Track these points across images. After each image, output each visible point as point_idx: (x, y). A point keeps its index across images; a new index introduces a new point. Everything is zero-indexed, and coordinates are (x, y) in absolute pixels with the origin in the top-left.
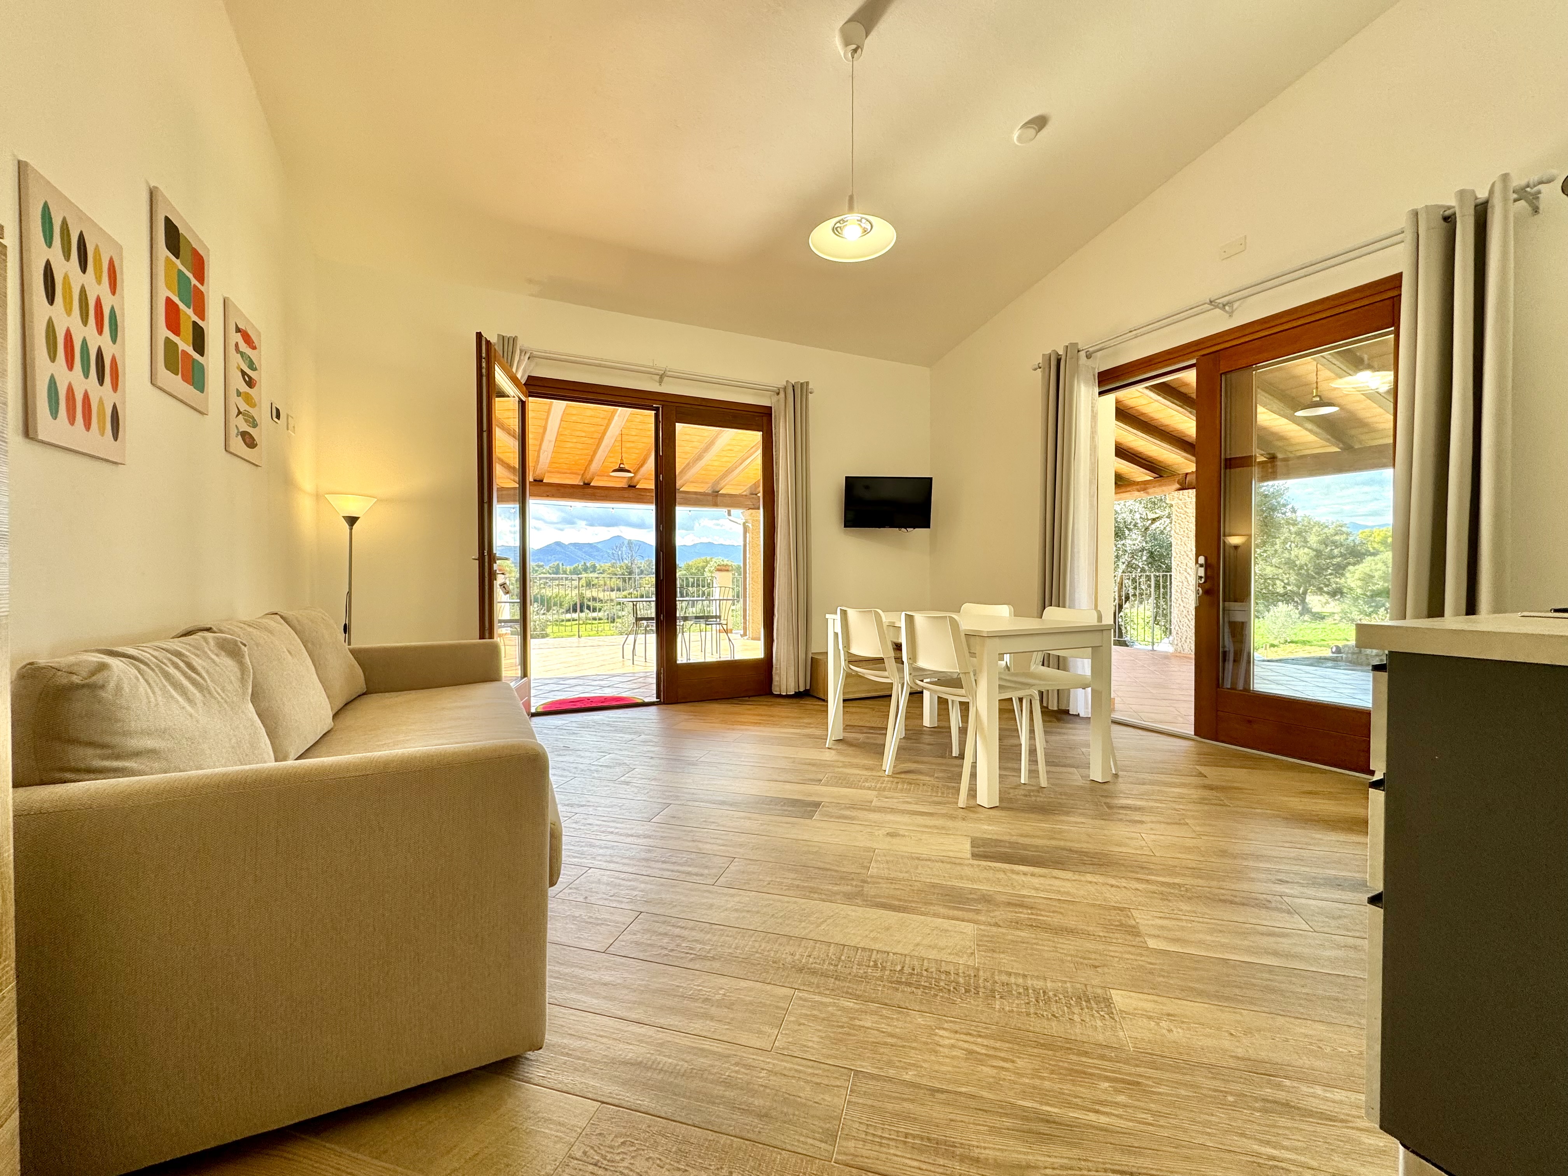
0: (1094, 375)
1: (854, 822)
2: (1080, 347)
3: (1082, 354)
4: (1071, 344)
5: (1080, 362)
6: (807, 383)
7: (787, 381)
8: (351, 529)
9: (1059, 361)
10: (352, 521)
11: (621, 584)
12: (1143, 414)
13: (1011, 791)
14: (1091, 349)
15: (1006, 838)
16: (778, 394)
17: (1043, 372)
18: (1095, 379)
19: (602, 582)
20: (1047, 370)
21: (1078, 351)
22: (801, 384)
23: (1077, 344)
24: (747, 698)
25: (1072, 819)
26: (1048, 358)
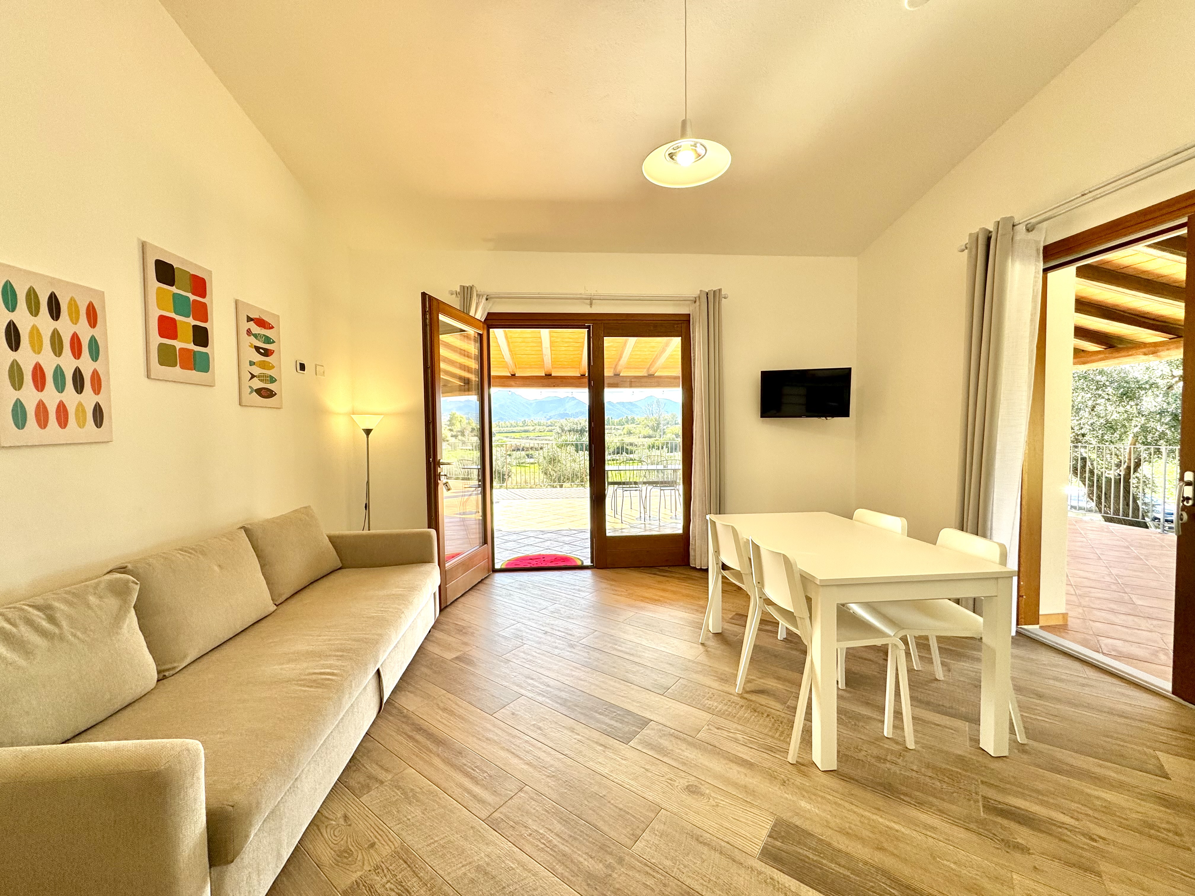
0: (1038, 250)
1: (665, 759)
2: (1016, 221)
3: (1021, 228)
4: (1003, 219)
5: (1018, 238)
6: (720, 290)
7: (701, 291)
8: (368, 437)
9: (989, 239)
10: (368, 432)
11: (651, 432)
12: (1144, 272)
13: (865, 747)
14: (1033, 221)
15: (817, 830)
16: (695, 302)
17: (970, 252)
18: (1038, 254)
19: (638, 431)
20: (974, 250)
21: (1014, 226)
22: (714, 291)
23: (1012, 217)
24: (666, 568)
25: (924, 817)
26: (975, 239)
